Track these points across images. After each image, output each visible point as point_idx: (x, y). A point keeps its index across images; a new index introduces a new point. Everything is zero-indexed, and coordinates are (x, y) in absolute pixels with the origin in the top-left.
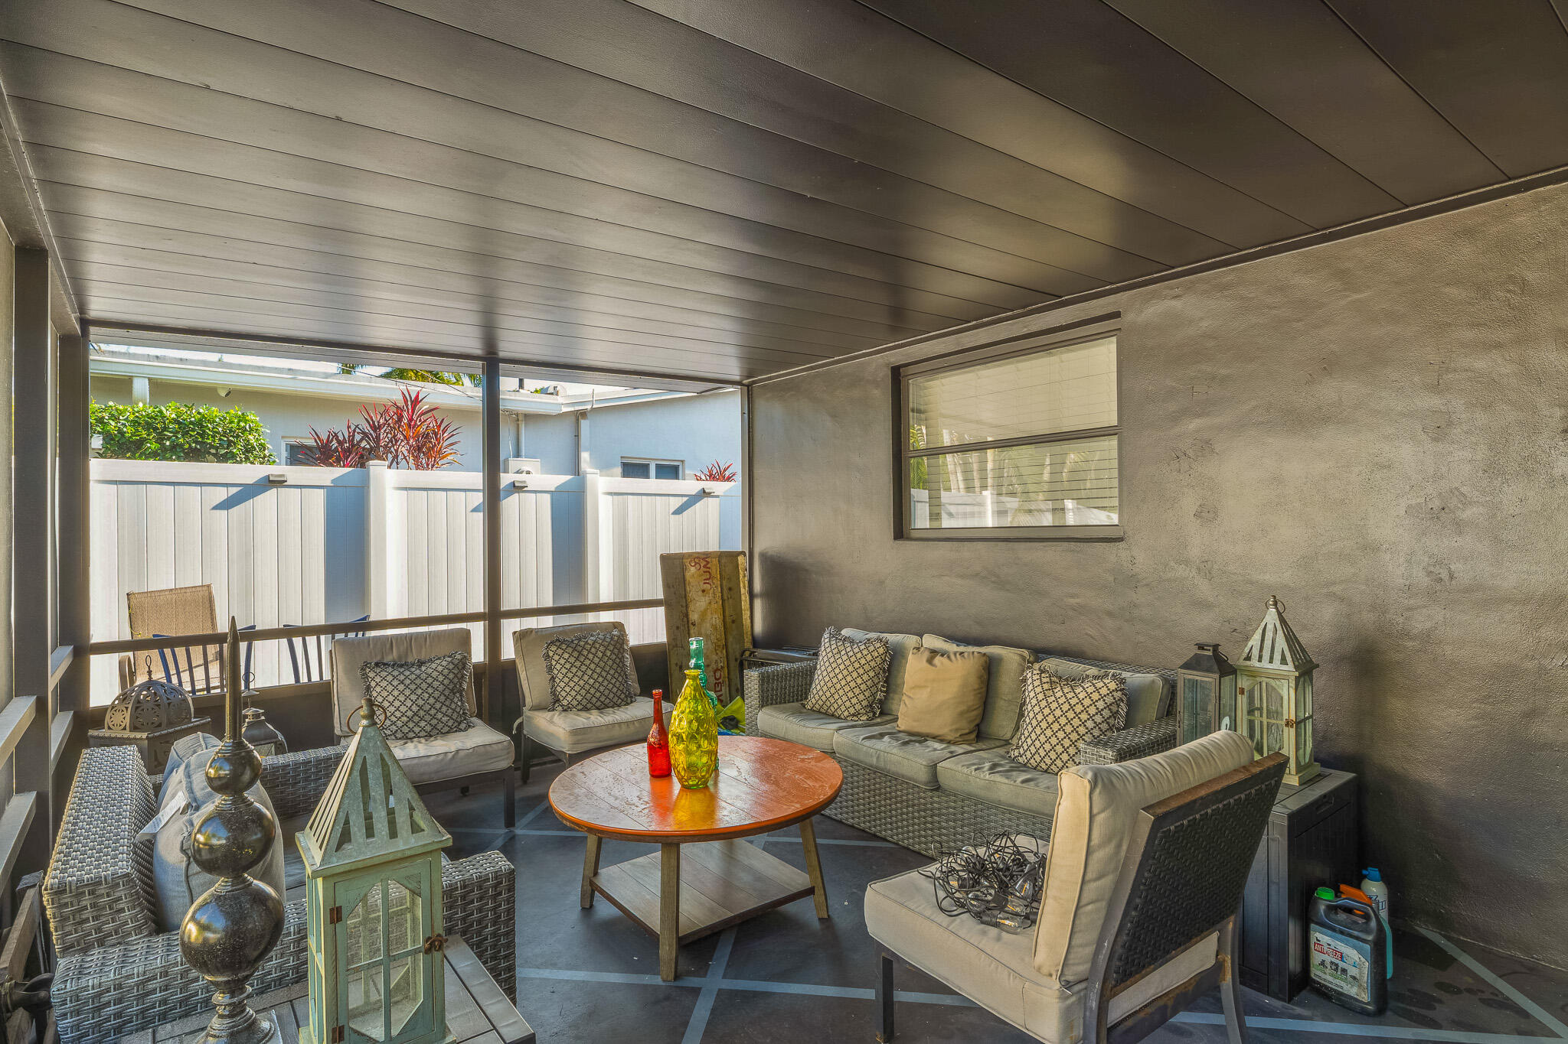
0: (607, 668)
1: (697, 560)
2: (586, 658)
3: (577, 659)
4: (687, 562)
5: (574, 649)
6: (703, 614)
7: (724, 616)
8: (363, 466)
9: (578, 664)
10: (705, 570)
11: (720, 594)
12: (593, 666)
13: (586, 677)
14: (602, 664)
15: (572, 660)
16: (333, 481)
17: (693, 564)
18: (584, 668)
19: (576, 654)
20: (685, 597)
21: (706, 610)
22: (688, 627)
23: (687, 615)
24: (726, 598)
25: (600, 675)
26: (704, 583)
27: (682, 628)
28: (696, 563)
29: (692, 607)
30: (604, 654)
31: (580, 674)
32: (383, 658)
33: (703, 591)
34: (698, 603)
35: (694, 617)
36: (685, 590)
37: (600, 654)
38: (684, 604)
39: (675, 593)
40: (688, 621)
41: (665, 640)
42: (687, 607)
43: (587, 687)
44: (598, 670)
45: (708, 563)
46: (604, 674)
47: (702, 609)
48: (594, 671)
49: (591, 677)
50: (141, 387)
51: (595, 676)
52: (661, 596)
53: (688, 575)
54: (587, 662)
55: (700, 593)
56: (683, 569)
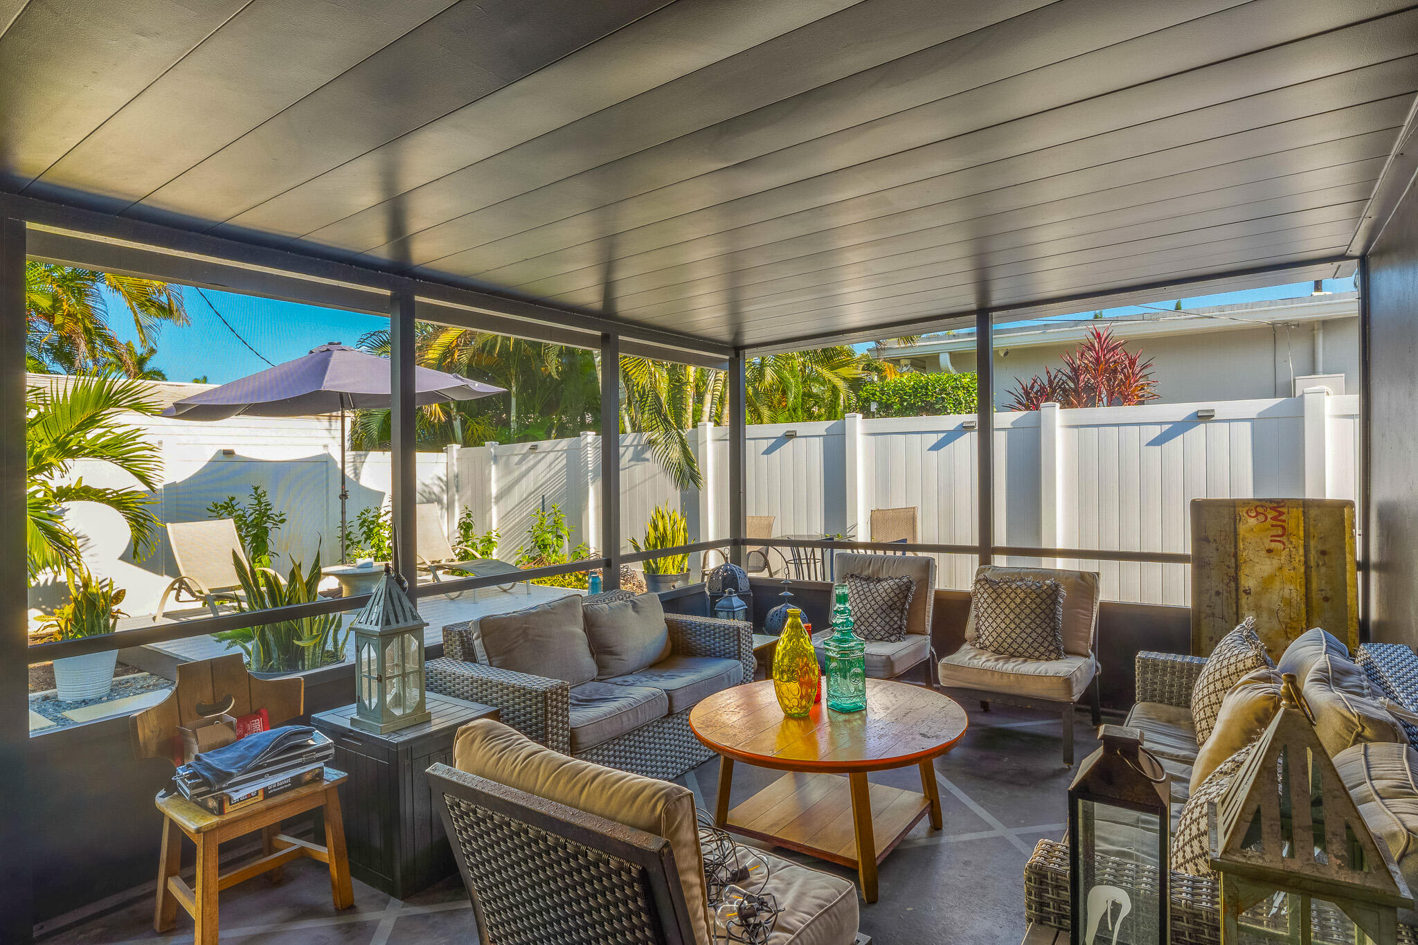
0: (1023, 616)
1: (1260, 510)
2: (1003, 601)
3: (994, 601)
4: (1242, 512)
5: (995, 591)
6: (1267, 583)
7: (1307, 588)
8: (1037, 408)
9: (994, 606)
10: (1275, 523)
11: (1303, 558)
12: (1007, 611)
13: (999, 621)
14: (1017, 611)
15: (989, 600)
16: (1012, 424)
17: (1253, 514)
18: (998, 611)
19: (994, 595)
20: (1236, 556)
21: (1271, 578)
22: (1237, 595)
23: (1236, 579)
24: (1312, 563)
25: (1012, 621)
26: (1271, 541)
27: (1225, 594)
28: (1258, 514)
29: (1245, 570)
30: (1023, 601)
31: (994, 615)
32: (862, 572)
33: (1269, 551)
34: (1257, 567)
35: (1248, 582)
36: (1236, 547)
37: (1018, 601)
38: (1233, 565)
39: (1217, 550)
40: (1237, 589)
41: (1189, 605)
42: (1237, 568)
43: (999, 630)
44: (1012, 616)
45: (1281, 513)
46: (1017, 621)
47: (1265, 575)
48: (1007, 616)
49: (1003, 621)
50: (945, 360)
51: (1008, 621)
52: (1189, 552)
53: (1242, 529)
54: (1003, 606)
55: (1263, 553)
56: (1235, 519)
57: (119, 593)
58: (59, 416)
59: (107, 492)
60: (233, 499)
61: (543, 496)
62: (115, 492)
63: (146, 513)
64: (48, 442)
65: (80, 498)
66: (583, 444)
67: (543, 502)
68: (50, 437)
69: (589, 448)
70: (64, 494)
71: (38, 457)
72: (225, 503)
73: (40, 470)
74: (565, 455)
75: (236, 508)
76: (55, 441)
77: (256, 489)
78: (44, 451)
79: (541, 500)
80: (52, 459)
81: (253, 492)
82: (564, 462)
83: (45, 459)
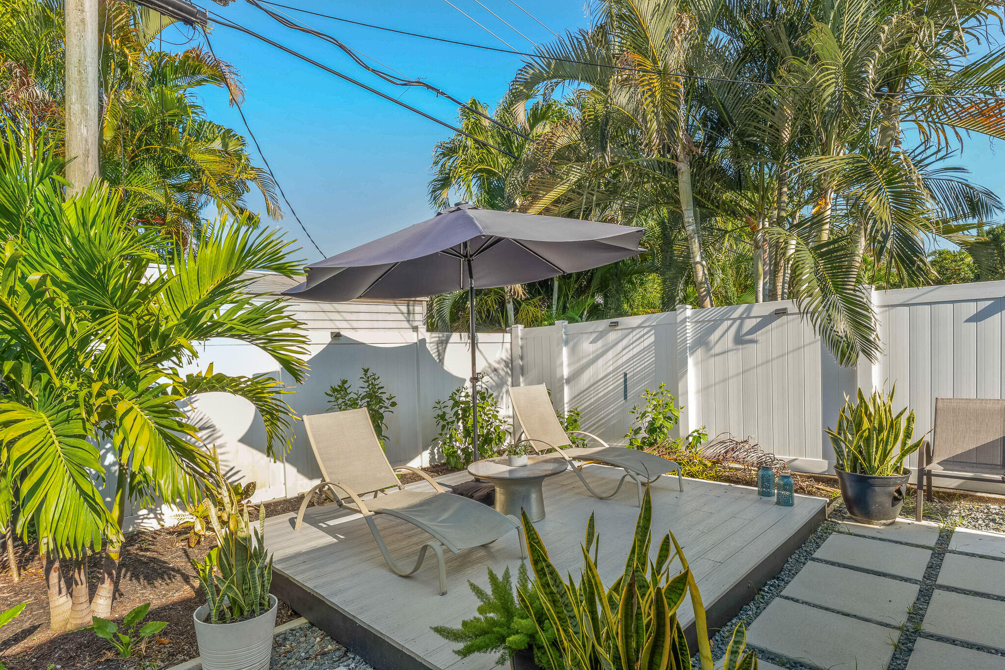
57: (248, 486)
58: (186, 283)
59: (242, 380)
60: (344, 382)
61: (625, 375)
62: (249, 380)
63: (282, 404)
64: (175, 319)
65: (213, 389)
66: (680, 318)
67: (625, 381)
68: (177, 313)
69: (688, 324)
70: (196, 385)
71: (165, 338)
72: (339, 386)
73: (167, 355)
74: (653, 332)
75: (348, 391)
76: (183, 316)
77: (366, 371)
78: (171, 328)
79: (622, 380)
80: (181, 340)
81: (362, 374)
82: (652, 339)
83: (174, 339)
